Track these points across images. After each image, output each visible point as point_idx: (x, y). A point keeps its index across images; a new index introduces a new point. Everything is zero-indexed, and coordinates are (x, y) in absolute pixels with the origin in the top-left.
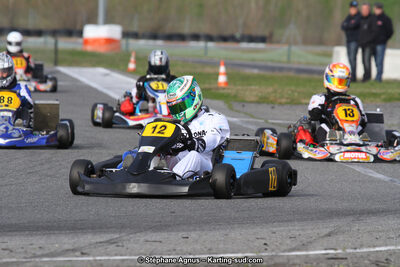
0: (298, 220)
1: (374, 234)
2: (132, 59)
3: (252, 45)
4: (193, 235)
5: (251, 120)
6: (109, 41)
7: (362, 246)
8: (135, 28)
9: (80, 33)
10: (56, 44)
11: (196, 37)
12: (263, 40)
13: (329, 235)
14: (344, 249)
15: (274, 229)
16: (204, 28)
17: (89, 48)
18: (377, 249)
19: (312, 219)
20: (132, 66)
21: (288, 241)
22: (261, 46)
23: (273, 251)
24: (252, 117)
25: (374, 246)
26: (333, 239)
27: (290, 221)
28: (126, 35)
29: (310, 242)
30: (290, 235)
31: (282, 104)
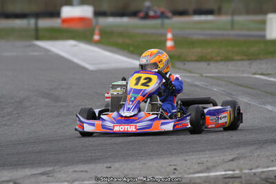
0: (210, 150)
1: (271, 158)
2: (97, 31)
3: (203, 18)
4: (117, 165)
5: (188, 74)
6: (82, 20)
7: (258, 167)
8: (105, 7)
10: (36, 24)
13: (232, 160)
14: (241, 170)
15: (187, 158)
17: (66, 26)
18: (270, 169)
19: (222, 149)
20: (96, 37)
21: (196, 167)
22: (210, 18)
23: (180, 173)
24: (190, 72)
25: (268, 167)
26: (235, 164)
27: (203, 151)
29: (214, 166)
30: (199, 161)
31: (217, 61)
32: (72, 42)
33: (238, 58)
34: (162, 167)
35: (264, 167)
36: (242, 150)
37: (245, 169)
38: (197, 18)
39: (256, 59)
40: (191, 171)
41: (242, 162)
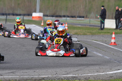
0: (70, 67)
2: (43, 22)
3: (80, 19)
4: (38, 71)
6: (39, 17)
7: (84, 74)
8: (48, 14)
9: (31, 15)
10: (23, 18)
11: (64, 16)
12: (83, 17)
13: (77, 71)
14: (78, 75)
16: (68, 14)
18: (88, 75)
20: (42, 24)
22: (83, 19)
23: (58, 75)
26: (77, 72)
27: (68, 67)
28: (44, 15)
29: (70, 73)
30: (65, 71)
31: (81, 35)
32: (34, 25)
33: (88, 34)
34: (52, 72)
35: (86, 74)
36: (81, 67)
37: (80, 74)
38: (78, 19)
39: (94, 35)
40: (62, 74)
41: (80, 71)
